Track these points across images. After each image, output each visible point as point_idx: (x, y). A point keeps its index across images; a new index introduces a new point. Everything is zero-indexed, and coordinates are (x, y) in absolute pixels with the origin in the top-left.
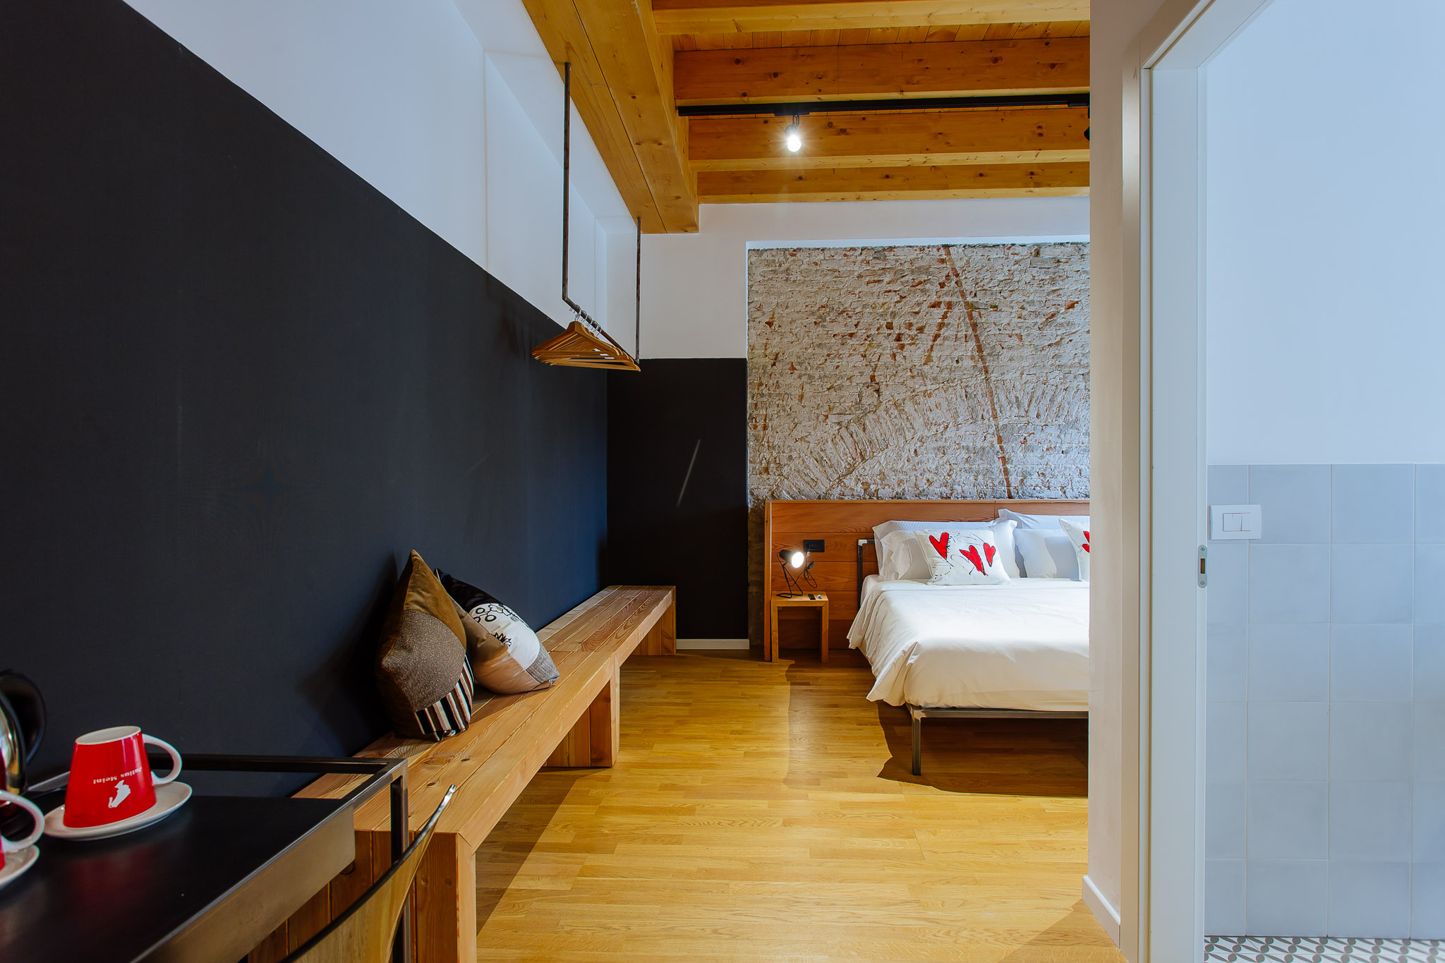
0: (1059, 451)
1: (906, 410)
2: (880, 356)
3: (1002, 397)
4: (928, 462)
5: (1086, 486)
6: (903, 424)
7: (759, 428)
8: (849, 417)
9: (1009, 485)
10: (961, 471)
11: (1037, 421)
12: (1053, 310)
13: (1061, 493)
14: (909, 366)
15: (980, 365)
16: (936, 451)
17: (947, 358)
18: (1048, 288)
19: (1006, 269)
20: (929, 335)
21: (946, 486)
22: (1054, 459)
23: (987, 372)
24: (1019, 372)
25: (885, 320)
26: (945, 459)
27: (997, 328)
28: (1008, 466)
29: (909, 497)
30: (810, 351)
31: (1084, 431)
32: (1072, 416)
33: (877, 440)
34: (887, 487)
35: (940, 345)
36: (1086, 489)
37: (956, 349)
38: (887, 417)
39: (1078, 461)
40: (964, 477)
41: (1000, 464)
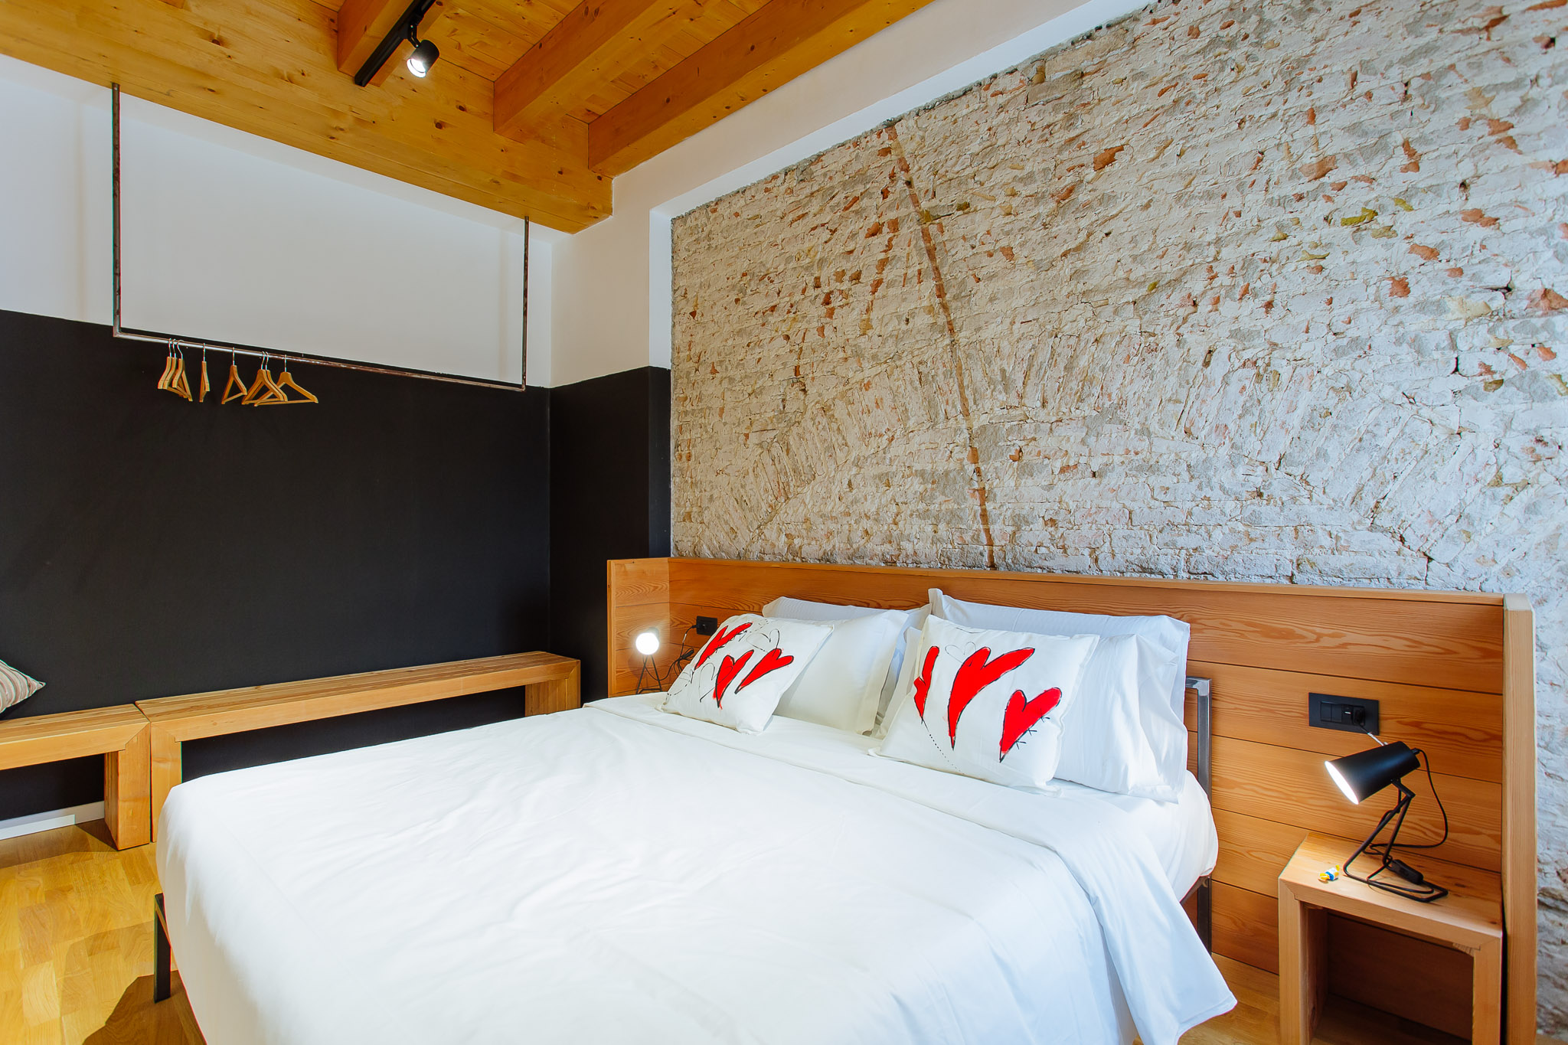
0: (1083, 472)
1: (836, 416)
2: (805, 333)
3: (978, 375)
4: (866, 499)
5: (1143, 548)
6: (834, 439)
7: (684, 458)
8: (772, 434)
9: (991, 543)
10: (911, 515)
11: (1042, 415)
12: (1069, 180)
13: (1089, 561)
14: (841, 341)
15: (942, 319)
16: (877, 481)
17: (891, 319)
18: (1060, 136)
19: (984, 128)
20: (867, 285)
21: (890, 542)
22: (1076, 491)
23: (951, 330)
24: (1008, 321)
25: (812, 275)
26: (890, 494)
27: (968, 245)
28: (989, 506)
29: (841, 560)
30: (730, 342)
31: (1138, 427)
32: (1110, 395)
33: (803, 467)
34: (814, 542)
35: (884, 297)
36: (1142, 553)
37: (904, 300)
38: (814, 430)
39: (1123, 494)
40: (916, 527)
41: (974, 503)
